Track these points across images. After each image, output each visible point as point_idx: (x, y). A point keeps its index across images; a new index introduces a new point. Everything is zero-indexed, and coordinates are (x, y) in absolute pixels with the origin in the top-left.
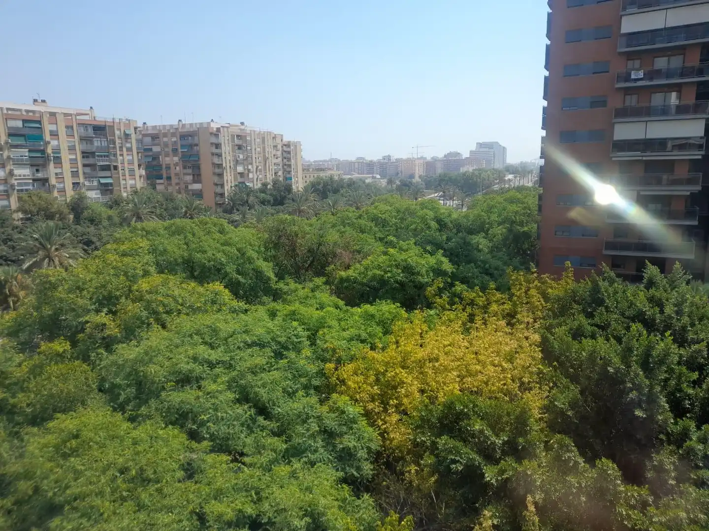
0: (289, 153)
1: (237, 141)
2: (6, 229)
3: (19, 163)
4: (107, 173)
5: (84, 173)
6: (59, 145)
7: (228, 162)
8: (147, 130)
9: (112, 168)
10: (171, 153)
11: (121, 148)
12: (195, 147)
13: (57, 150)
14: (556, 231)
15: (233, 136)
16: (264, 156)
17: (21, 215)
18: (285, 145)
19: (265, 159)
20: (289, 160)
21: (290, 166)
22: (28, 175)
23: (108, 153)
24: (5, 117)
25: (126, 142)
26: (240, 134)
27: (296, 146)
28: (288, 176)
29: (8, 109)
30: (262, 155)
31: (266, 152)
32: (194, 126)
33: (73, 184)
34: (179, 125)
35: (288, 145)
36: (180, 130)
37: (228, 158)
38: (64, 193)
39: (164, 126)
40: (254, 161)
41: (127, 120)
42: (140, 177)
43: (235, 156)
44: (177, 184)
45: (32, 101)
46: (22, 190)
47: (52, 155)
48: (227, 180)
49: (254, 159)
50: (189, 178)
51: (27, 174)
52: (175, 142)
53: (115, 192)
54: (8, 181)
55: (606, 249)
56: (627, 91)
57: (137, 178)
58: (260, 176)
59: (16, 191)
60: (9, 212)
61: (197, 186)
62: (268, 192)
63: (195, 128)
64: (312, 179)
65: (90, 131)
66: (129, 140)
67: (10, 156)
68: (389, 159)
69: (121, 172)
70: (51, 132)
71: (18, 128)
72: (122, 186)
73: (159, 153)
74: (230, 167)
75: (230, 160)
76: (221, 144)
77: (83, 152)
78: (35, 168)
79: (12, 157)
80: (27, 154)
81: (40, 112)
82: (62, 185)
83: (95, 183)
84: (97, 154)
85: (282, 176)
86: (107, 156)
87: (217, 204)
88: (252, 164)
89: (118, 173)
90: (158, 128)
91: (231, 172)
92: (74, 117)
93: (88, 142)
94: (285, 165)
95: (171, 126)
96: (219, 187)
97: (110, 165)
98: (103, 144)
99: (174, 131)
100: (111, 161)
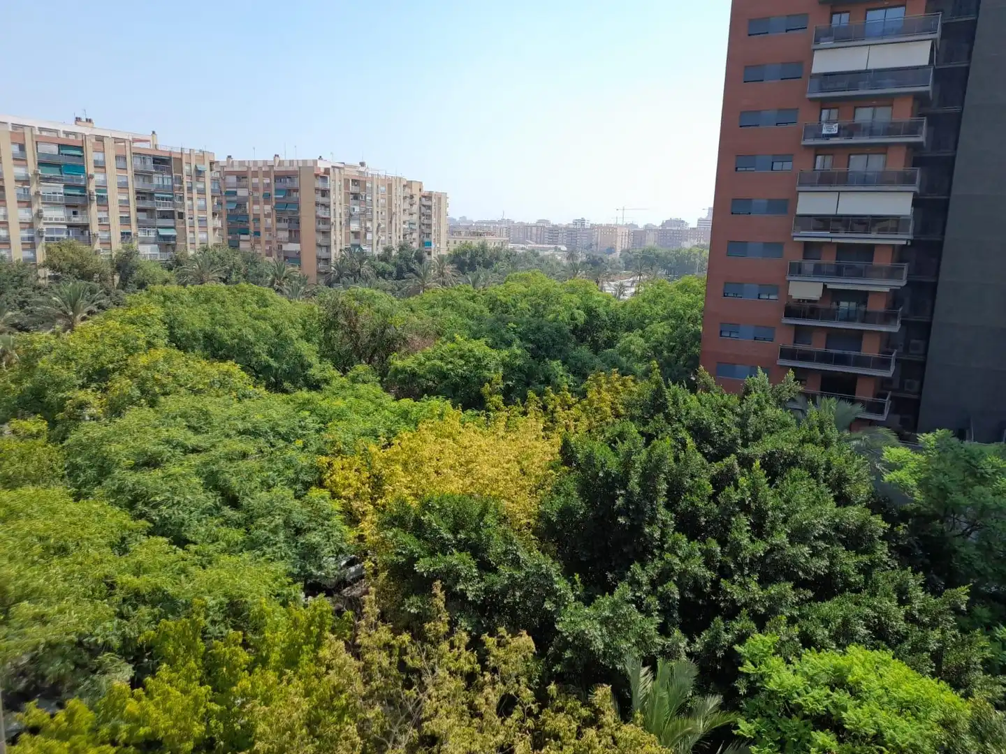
0: (429, 207)
1: (352, 189)
2: (25, 289)
3: (50, 202)
4: (169, 222)
5: (138, 221)
6: (105, 181)
7: (338, 216)
8: (232, 165)
9: (176, 215)
10: (261, 199)
11: (190, 189)
12: (295, 193)
13: (102, 188)
14: (721, 332)
15: (347, 181)
16: (390, 210)
17: (49, 273)
18: (425, 197)
19: (391, 215)
20: (429, 217)
21: (429, 226)
22: (62, 219)
23: (173, 194)
24: (35, 140)
25: (197, 180)
26: (356, 178)
27: (440, 199)
28: (426, 240)
29: (41, 129)
30: (387, 210)
31: (393, 206)
32: (295, 164)
33: (122, 234)
34: (275, 160)
35: (429, 197)
36: (275, 169)
37: (338, 211)
38: (108, 246)
39: (255, 162)
40: (375, 217)
41: (200, 151)
42: (215, 229)
43: (347, 208)
44: (268, 242)
45: (74, 119)
46: (52, 239)
47: (95, 194)
48: (335, 241)
49: (375, 214)
50: (284, 235)
51: (60, 217)
52: (268, 184)
53: (178, 248)
54: (35, 226)
55: (781, 357)
56: (818, 150)
57: (210, 230)
58: (383, 238)
59: (44, 239)
60: (34, 267)
61: (293, 247)
62: (392, 261)
63: (295, 168)
64: (456, 246)
65: (149, 163)
66: (201, 179)
67: (38, 192)
68: (583, 225)
69: (188, 221)
70: (96, 162)
71: (50, 156)
72: (188, 241)
73: (246, 199)
74: (341, 223)
75: (340, 214)
76: (329, 191)
77: (138, 192)
78: (72, 210)
79: (41, 193)
80: (62, 191)
81: (83, 135)
82: (106, 235)
83: (152, 235)
84: (156, 195)
85: (418, 239)
86: (170, 199)
87: (319, 273)
88: (371, 220)
89: (184, 223)
90: (247, 164)
91: (341, 231)
92: (128, 144)
93: (146, 179)
94: (424, 224)
95: (265, 162)
96: (324, 250)
97: (173, 212)
98: (166, 183)
99: (267, 169)
100: (174, 205)
